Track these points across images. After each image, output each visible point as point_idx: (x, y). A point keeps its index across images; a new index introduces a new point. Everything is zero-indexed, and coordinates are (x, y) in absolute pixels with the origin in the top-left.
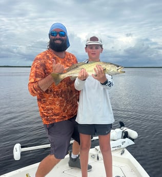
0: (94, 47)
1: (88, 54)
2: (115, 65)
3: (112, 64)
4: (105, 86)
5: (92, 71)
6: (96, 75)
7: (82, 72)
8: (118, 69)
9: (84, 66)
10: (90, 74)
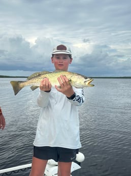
0: (61, 58)
1: (55, 65)
2: (83, 76)
3: (79, 75)
4: (72, 101)
5: (55, 81)
6: (60, 87)
7: (44, 82)
8: (85, 82)
9: (47, 75)
10: (53, 84)
